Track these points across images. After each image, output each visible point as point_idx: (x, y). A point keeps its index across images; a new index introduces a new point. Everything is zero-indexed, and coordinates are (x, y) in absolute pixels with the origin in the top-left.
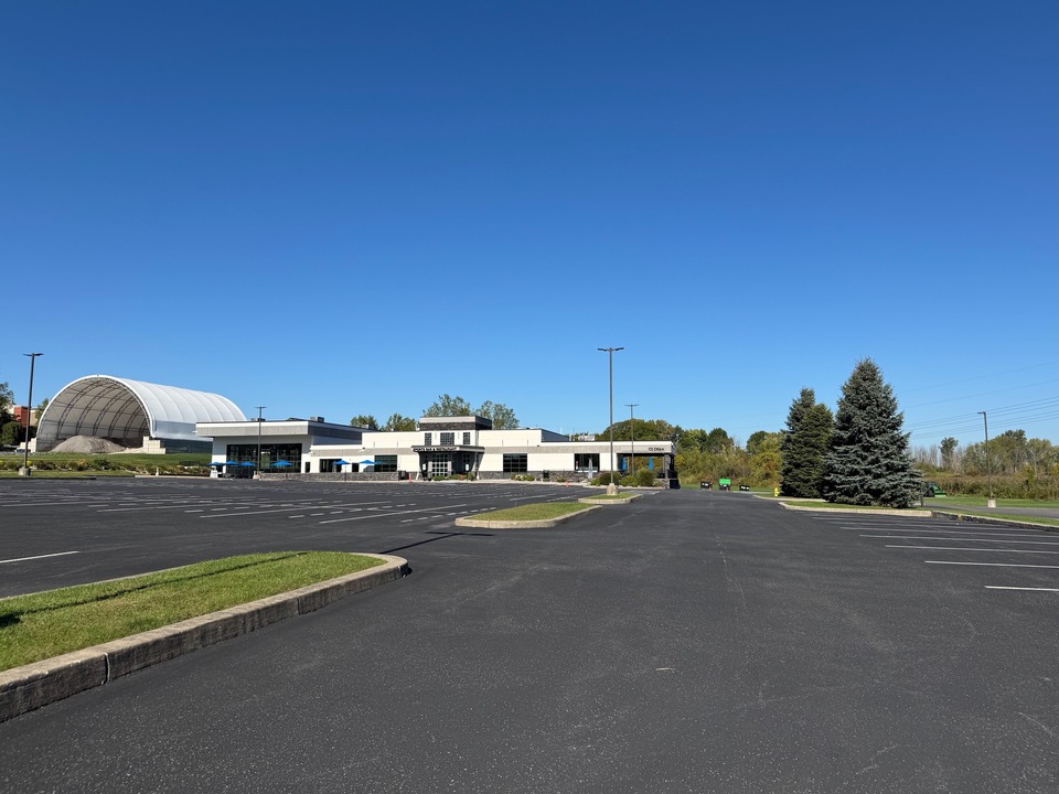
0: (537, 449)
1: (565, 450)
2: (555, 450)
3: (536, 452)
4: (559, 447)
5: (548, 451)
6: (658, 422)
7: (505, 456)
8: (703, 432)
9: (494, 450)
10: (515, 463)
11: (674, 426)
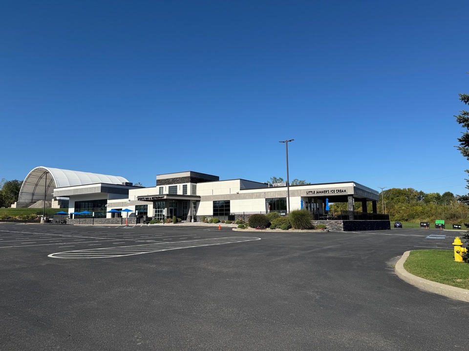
0: (237, 196)
1: (258, 196)
2: (251, 196)
3: (236, 199)
4: (253, 194)
5: (244, 197)
6: (409, 189)
7: (215, 203)
8: (438, 194)
9: (207, 198)
10: (222, 209)
11: (419, 191)
